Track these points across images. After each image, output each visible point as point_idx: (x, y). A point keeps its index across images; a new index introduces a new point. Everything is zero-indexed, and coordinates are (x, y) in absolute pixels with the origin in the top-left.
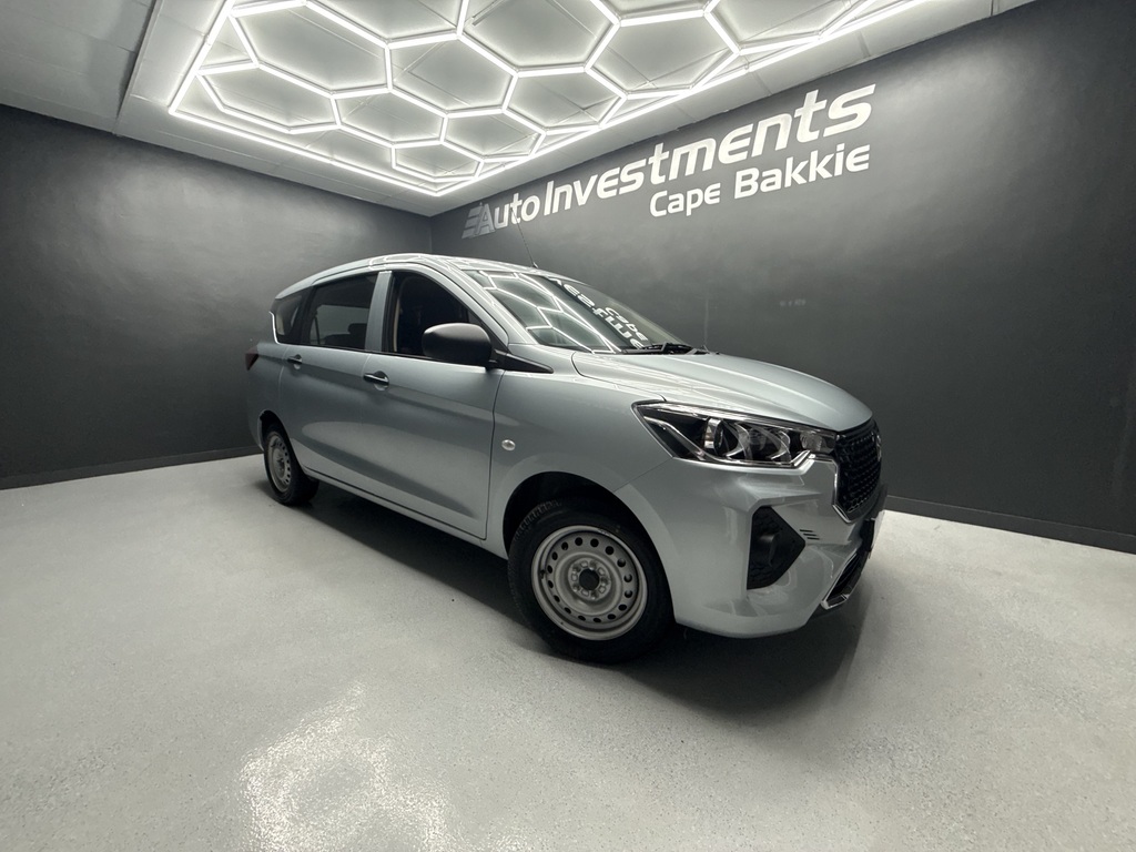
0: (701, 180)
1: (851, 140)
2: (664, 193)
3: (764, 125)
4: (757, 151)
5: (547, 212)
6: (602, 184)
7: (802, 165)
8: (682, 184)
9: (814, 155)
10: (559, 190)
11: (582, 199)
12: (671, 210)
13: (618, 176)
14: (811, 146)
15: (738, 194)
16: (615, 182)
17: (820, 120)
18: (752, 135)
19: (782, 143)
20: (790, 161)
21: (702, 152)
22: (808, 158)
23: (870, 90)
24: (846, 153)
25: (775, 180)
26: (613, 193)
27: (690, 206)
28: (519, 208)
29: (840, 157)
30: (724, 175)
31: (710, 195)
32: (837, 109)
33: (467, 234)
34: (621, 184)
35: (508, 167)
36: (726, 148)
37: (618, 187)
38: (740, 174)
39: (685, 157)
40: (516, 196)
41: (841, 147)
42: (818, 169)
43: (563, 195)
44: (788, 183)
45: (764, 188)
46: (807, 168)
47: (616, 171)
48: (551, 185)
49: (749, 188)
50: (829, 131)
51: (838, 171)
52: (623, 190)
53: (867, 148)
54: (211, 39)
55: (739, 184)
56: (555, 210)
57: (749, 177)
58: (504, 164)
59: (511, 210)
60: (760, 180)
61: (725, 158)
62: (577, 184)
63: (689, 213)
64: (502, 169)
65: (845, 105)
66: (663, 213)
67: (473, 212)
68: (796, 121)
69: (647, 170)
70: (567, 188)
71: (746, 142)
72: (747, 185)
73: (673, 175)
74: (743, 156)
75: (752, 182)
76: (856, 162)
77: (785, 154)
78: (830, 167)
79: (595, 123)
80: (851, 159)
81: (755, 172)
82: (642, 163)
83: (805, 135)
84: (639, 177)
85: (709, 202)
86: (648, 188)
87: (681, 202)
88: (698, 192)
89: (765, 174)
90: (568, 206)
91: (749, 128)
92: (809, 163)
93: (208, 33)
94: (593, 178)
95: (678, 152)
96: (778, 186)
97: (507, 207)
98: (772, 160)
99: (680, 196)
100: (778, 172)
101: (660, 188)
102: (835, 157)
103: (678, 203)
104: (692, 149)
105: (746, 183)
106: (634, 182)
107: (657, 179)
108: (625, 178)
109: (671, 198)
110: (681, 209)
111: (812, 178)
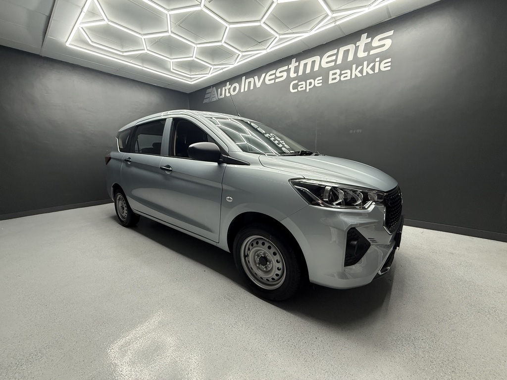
0: (313, 75)
1: (383, 56)
2: (296, 82)
3: (342, 50)
4: (339, 62)
5: (242, 91)
6: (268, 78)
7: (360, 68)
8: (305, 77)
9: (365, 63)
10: (248, 81)
11: (258, 85)
12: (299, 89)
13: (275, 74)
14: (364, 59)
15: (330, 82)
16: (273, 77)
17: (368, 47)
18: (337, 54)
19: (350, 57)
20: (354, 66)
21: (314, 62)
22: (363, 65)
23: (391, 33)
24: (380, 62)
25: (347, 75)
26: (273, 81)
27: (308, 87)
28: (230, 89)
29: (377, 64)
30: (324, 73)
31: (317, 82)
32: (376, 42)
33: (205, 101)
34: (276, 78)
35: (224, 70)
36: (324, 61)
37: (275, 79)
38: (331, 73)
39: (306, 65)
40: (228, 83)
41: (378, 59)
42: (367, 70)
43: (250, 82)
44: (353, 76)
45: (342, 79)
46: (362, 69)
47: (274, 72)
48: (244, 78)
49: (335, 79)
50: (372, 52)
51: (377, 71)
52: (277, 80)
53: (390, 60)
54: (85, 10)
55: (331, 77)
56: (246, 90)
57: (336, 74)
58: (222, 69)
59: (225, 90)
60: (340, 75)
61: (324, 65)
62: (256, 78)
63: (308, 91)
64: (221, 71)
65: (379, 40)
66: (296, 90)
67: (208, 91)
68: (357, 48)
69: (288, 71)
70: (251, 80)
71: (334, 58)
72: (334, 77)
73: (300, 73)
74: (333, 64)
75: (337, 76)
76: (384, 66)
77: (352, 63)
78: (373, 69)
79: (264, 49)
80: (382, 65)
81: (338, 71)
82: (286, 68)
83: (361, 54)
84: (285, 74)
85: (317, 85)
86: (289, 79)
87: (304, 86)
88: (312, 81)
89: (343, 72)
90: (252, 88)
91: (335, 51)
92: (363, 67)
93: (84, 7)
94: (263, 75)
95: (303, 63)
96: (349, 78)
97: (224, 88)
98: (346, 66)
99: (304, 83)
100: (349, 71)
101: (294, 79)
102: (375, 64)
103: (302, 87)
104: (309, 61)
105: (334, 76)
106: (282, 76)
107: (292, 75)
108: (278, 75)
109: (299, 83)
110: (304, 88)
111: (365, 74)
